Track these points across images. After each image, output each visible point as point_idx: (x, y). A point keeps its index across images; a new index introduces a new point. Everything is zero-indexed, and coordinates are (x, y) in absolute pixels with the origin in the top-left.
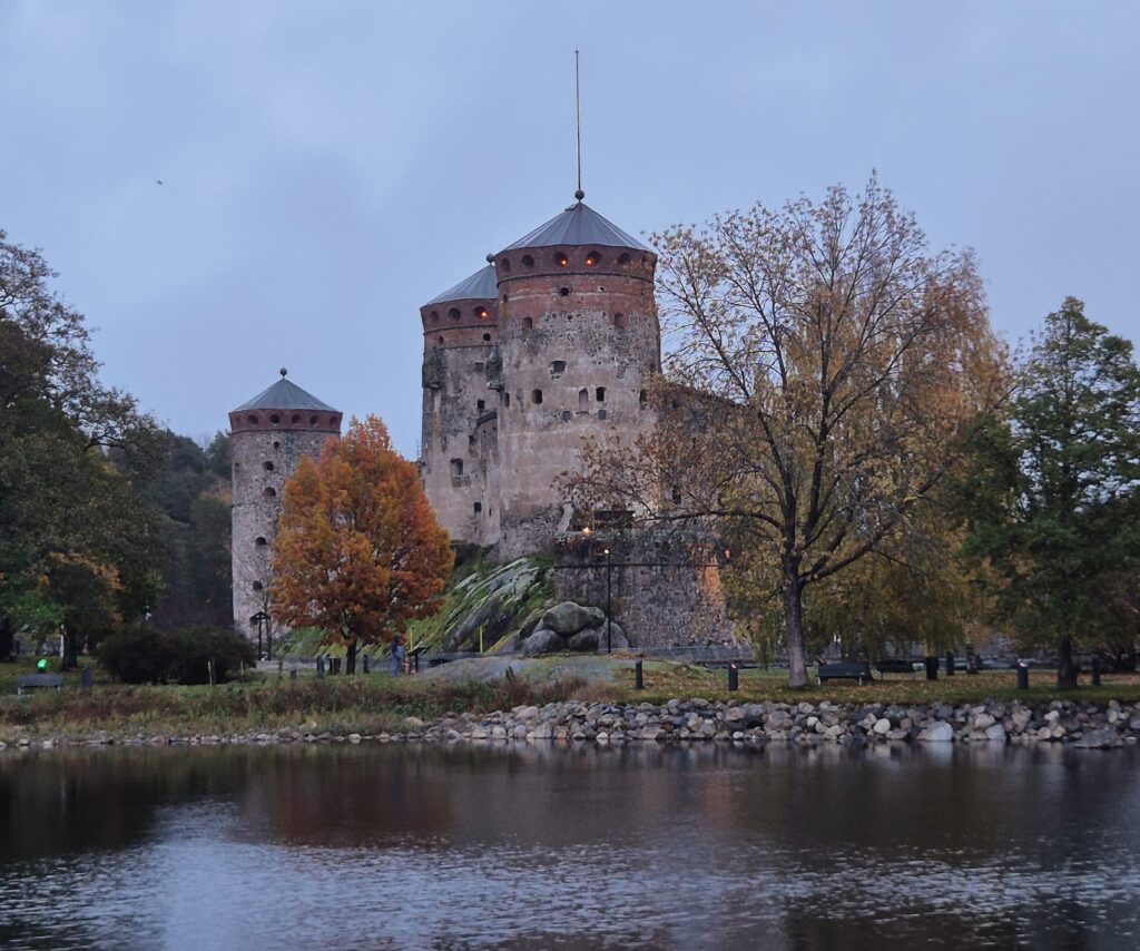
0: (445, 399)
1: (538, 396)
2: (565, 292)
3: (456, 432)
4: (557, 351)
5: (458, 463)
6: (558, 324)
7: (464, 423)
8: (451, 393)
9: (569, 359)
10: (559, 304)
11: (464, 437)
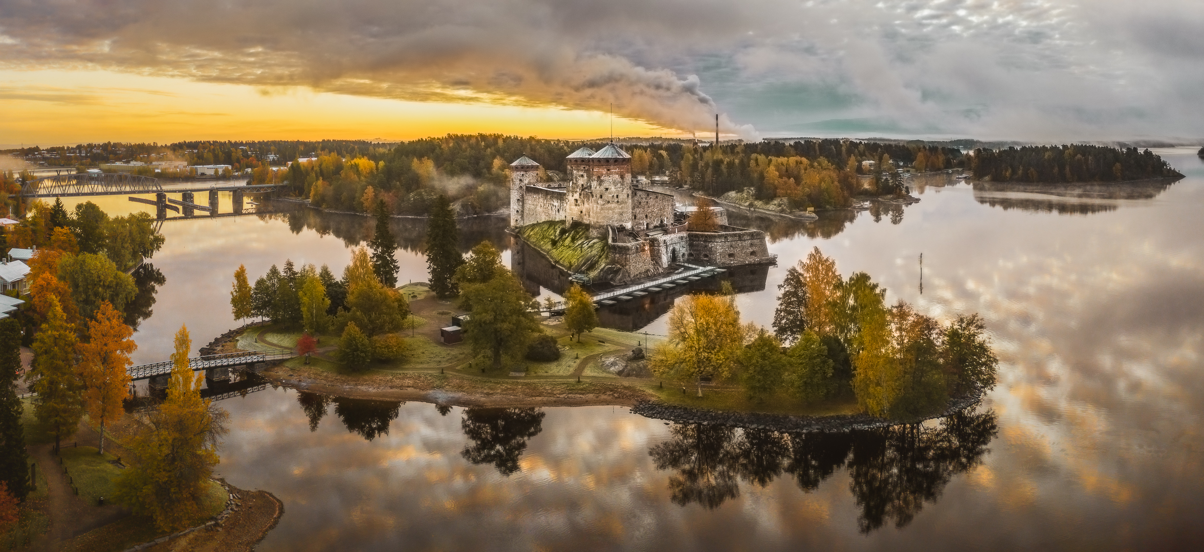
0: (573, 183)
1: (601, 197)
2: (608, 170)
3: (576, 192)
4: (606, 185)
5: (576, 200)
6: (607, 178)
7: (578, 190)
8: (574, 181)
9: (610, 187)
10: (607, 173)
11: (578, 193)
